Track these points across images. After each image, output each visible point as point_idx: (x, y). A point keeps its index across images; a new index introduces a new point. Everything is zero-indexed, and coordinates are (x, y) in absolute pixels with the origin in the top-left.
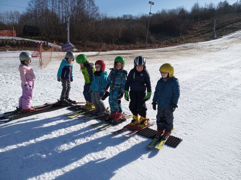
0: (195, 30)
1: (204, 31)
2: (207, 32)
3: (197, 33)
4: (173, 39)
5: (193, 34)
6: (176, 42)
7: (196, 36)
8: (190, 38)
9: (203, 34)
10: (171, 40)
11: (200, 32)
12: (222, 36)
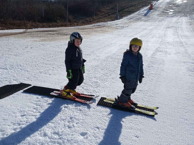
0: (103, 12)
1: (109, 13)
2: (112, 14)
3: (105, 14)
4: (87, 19)
5: (102, 15)
6: (90, 22)
7: (104, 17)
8: (101, 18)
9: (109, 15)
10: (86, 19)
11: (107, 14)
12: (123, 17)
